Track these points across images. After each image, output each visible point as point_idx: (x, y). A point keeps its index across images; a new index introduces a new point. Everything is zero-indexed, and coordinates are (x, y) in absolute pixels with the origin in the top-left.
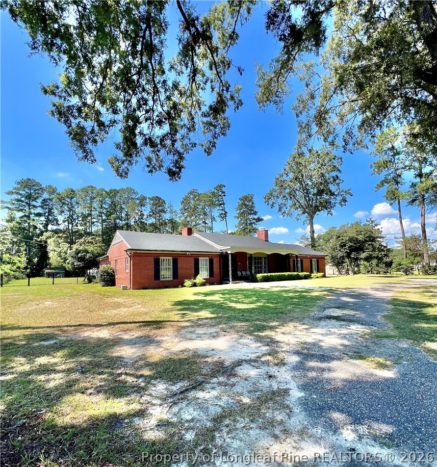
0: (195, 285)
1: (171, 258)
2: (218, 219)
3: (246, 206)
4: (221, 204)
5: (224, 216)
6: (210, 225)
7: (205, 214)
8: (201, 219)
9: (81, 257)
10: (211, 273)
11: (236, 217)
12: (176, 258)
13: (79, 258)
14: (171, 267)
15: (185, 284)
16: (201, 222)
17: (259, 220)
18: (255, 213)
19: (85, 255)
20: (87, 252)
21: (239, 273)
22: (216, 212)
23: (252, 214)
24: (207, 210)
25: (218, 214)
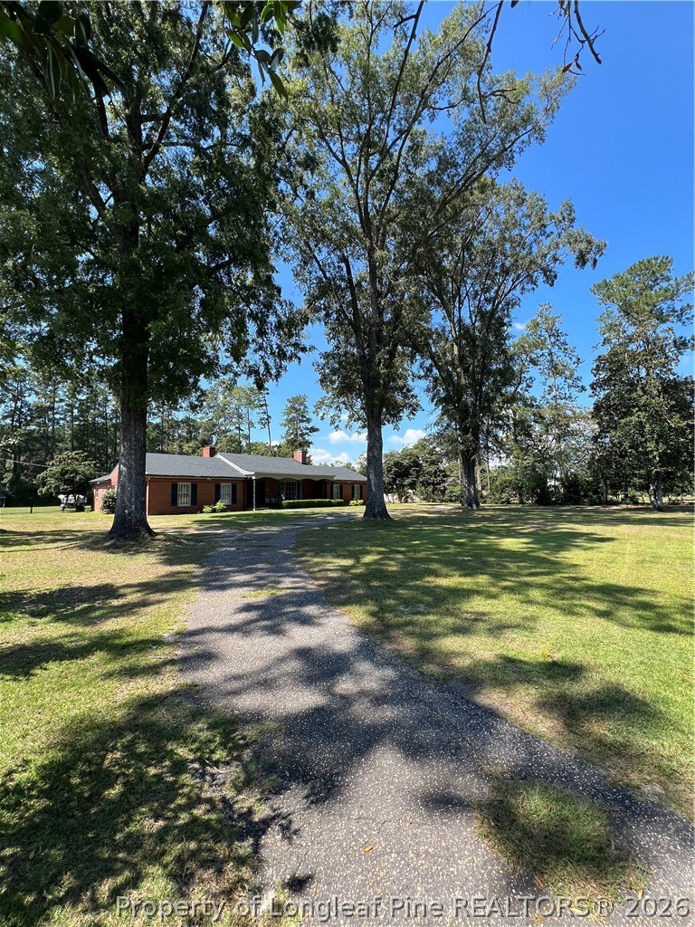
0: (214, 511)
1: (189, 484)
2: (258, 426)
3: (297, 410)
4: (262, 406)
5: (266, 421)
6: (246, 432)
7: (240, 416)
8: (234, 424)
9: (68, 480)
10: (234, 500)
11: (281, 425)
12: (196, 483)
13: (65, 480)
14: (190, 492)
15: (204, 510)
16: (233, 428)
17: (313, 430)
18: (308, 421)
19: (73, 477)
20: (77, 473)
21: (267, 500)
22: (255, 415)
23: (303, 421)
24: (243, 410)
25: (258, 420)
